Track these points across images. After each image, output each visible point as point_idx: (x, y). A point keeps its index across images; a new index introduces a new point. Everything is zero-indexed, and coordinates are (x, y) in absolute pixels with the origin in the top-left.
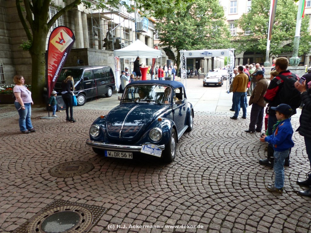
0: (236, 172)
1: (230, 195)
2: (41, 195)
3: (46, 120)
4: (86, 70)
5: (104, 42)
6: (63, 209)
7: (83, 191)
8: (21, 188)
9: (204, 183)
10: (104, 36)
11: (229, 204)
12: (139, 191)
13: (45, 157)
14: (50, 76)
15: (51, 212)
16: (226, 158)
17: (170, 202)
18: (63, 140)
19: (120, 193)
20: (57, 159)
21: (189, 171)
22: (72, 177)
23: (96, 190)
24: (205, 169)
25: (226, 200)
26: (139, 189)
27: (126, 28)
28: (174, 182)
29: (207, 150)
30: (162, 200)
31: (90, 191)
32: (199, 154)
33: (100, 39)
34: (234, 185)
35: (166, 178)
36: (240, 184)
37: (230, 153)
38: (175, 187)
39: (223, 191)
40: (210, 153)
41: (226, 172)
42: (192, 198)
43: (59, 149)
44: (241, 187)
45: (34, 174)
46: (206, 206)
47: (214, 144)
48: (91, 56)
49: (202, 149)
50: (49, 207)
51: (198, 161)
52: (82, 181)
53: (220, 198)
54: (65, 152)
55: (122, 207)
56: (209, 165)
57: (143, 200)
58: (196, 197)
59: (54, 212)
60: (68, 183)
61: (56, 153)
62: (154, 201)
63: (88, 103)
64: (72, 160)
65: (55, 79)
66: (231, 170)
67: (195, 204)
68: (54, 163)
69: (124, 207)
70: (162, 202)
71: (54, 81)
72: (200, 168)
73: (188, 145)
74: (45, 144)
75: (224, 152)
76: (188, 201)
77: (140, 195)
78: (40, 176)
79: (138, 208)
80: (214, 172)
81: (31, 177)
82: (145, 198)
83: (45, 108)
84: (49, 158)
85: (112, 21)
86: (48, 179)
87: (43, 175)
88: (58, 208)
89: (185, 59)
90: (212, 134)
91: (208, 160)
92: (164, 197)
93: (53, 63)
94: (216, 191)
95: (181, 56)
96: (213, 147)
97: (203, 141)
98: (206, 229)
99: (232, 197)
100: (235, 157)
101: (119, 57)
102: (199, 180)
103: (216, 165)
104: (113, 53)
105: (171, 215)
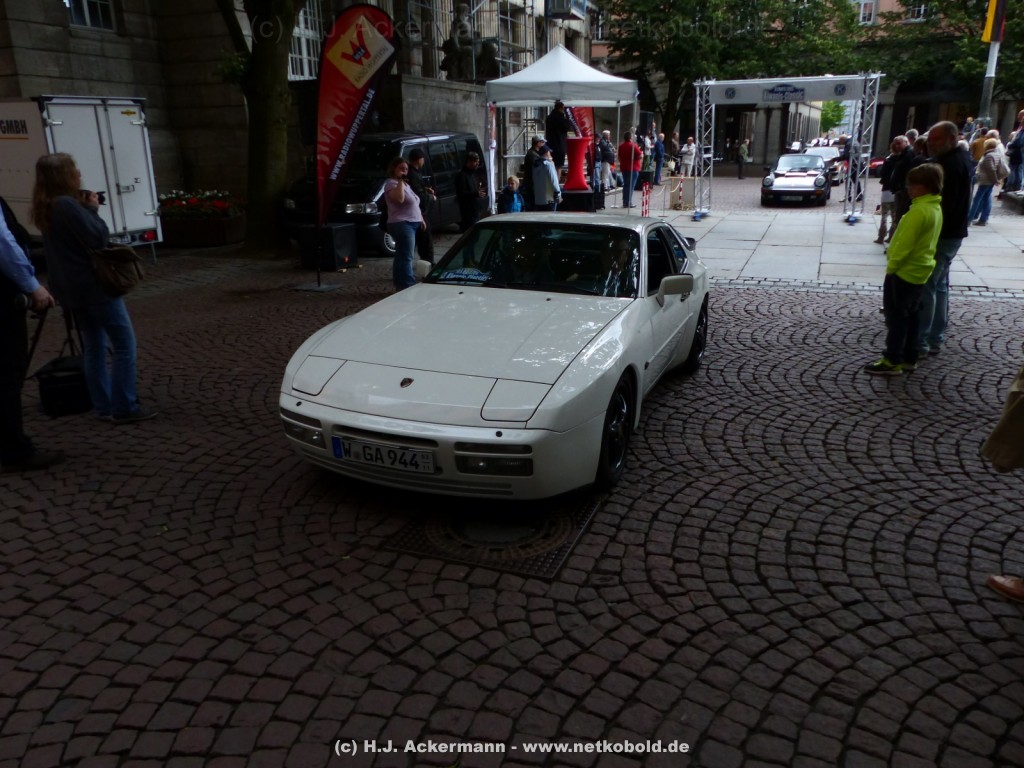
0: (919, 438)
1: (915, 485)
9: (834, 458)
11: (916, 503)
12: (663, 469)
14: (324, 163)
16: (882, 403)
17: (755, 495)
21: (782, 431)
24: (829, 426)
25: (905, 495)
26: (662, 466)
28: (750, 454)
29: (821, 381)
30: (734, 490)
32: (801, 392)
34: (921, 464)
35: (725, 444)
36: (938, 464)
37: (892, 392)
38: (757, 464)
39: (891, 476)
40: (830, 390)
41: (890, 436)
42: (812, 488)
44: (941, 470)
46: (853, 506)
47: (837, 366)
48: (412, 101)
49: (804, 379)
51: (801, 407)
53: (890, 492)
55: (635, 500)
56: (837, 417)
57: (683, 489)
58: (823, 486)
62: (711, 491)
66: (902, 431)
67: (824, 501)
69: (640, 501)
70: (734, 495)
72: (812, 424)
73: (760, 368)
75: (872, 388)
76: (804, 493)
77: (670, 478)
79: (677, 502)
80: (854, 434)
82: (684, 485)
89: (711, 111)
90: (824, 340)
91: (832, 406)
92: (735, 484)
93: (331, 123)
94: (874, 477)
95: (698, 99)
96: (837, 375)
97: (804, 359)
98: (869, 550)
99: (922, 490)
100: (908, 402)
101: (494, 103)
102: (819, 452)
103: (859, 419)
104: (473, 89)
105: (769, 521)
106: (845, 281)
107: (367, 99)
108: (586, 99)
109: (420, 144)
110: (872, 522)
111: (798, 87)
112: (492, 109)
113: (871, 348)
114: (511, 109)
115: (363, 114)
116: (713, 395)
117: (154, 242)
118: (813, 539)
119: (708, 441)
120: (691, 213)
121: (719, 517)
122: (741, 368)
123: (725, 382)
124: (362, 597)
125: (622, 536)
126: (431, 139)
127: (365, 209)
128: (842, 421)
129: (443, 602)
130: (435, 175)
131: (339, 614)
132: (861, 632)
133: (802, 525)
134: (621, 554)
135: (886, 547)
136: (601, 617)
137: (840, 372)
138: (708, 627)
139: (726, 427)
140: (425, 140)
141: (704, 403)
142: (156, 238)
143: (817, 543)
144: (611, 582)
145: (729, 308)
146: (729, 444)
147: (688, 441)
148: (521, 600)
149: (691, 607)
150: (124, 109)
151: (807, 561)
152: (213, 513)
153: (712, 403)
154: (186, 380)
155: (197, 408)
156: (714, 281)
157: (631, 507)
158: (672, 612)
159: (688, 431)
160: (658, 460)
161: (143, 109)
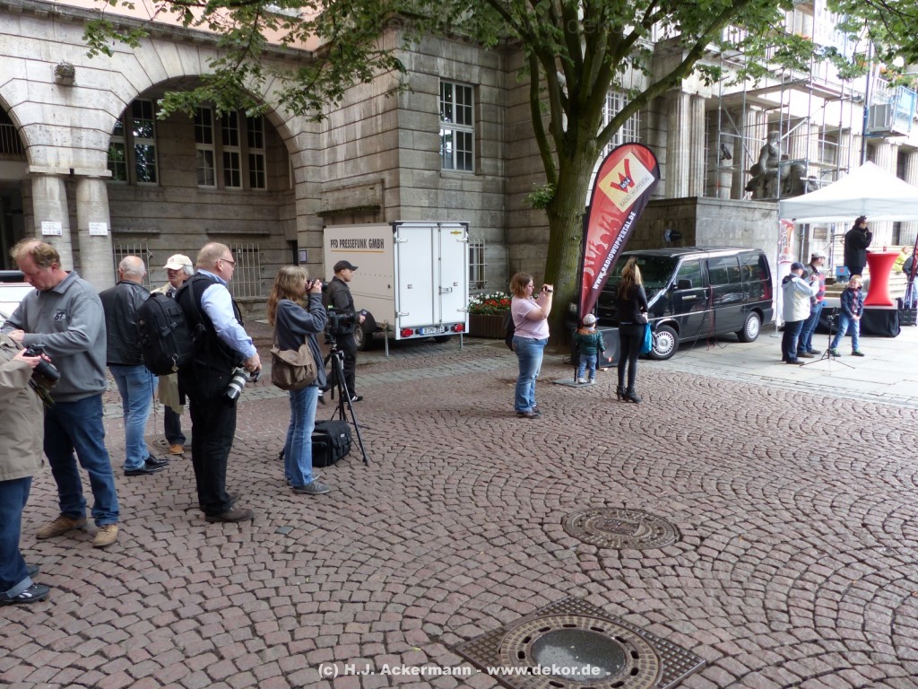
2: (537, 576)
3: (566, 389)
4: (688, 258)
5: (750, 177)
6: (587, 624)
7: (643, 594)
8: (495, 546)
10: (752, 157)
12: (814, 642)
13: (556, 483)
14: (588, 275)
15: (557, 623)
18: (605, 448)
19: (748, 629)
20: (584, 495)
22: (619, 550)
23: (679, 602)
26: (815, 637)
27: (828, 127)
31: (661, 599)
33: (739, 167)
43: (592, 470)
45: (527, 520)
48: (707, 220)
50: (554, 610)
52: (643, 567)
54: (607, 479)
55: (753, 671)
57: (825, 674)
59: (565, 626)
60: (607, 562)
61: (583, 479)
63: (684, 353)
64: (622, 506)
65: (599, 281)
68: (577, 503)
69: (757, 674)
71: (596, 287)
74: (559, 449)
77: (817, 655)
78: (540, 527)
81: (520, 526)
83: (567, 358)
84: (564, 487)
85: (784, 110)
86: (558, 540)
87: (546, 527)
88: (575, 620)
93: (598, 241)
101: (794, 219)
107: (629, 220)
115: (625, 233)
142: (464, 329)
161: (467, 230)
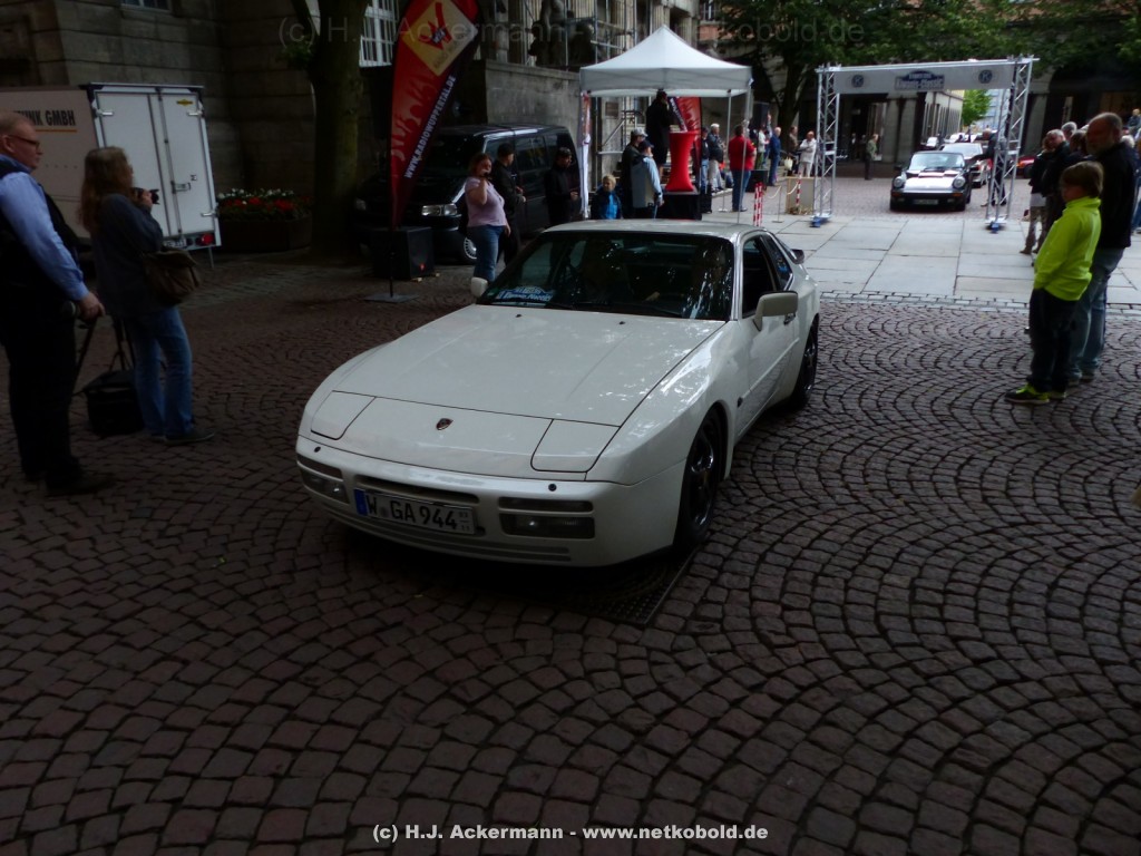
0: (1067, 476)
1: (1059, 529)
4: (493, 138)
9: (966, 497)
11: (1060, 550)
12: (772, 506)
14: (397, 158)
16: (1025, 436)
17: (875, 536)
21: (908, 466)
24: (962, 461)
25: (1049, 540)
26: (770, 502)
28: (871, 491)
29: (954, 410)
30: (852, 531)
32: (931, 421)
33: (520, 23)
34: (1067, 506)
35: (842, 480)
36: (1087, 506)
37: (1036, 424)
38: (879, 502)
39: (1033, 518)
40: (965, 420)
41: (1032, 473)
42: (941, 530)
44: (1091, 513)
46: (989, 551)
47: (974, 394)
49: (934, 408)
51: (931, 439)
53: (1031, 536)
55: (740, 539)
56: (971, 451)
57: (795, 528)
58: (954, 528)
62: (826, 531)
66: (1047, 468)
67: (955, 545)
69: (745, 540)
70: (852, 536)
72: (943, 458)
73: (885, 395)
75: (1014, 419)
76: (932, 536)
79: (787, 543)
80: (991, 470)
82: (795, 524)
89: (835, 101)
90: (958, 364)
91: (966, 438)
92: (853, 525)
93: (408, 115)
94: (1013, 519)
95: (820, 87)
96: (973, 404)
97: (935, 385)
98: (1004, 601)
99: (1068, 535)
100: (1055, 435)
101: (589, 92)
102: (951, 490)
103: (996, 453)
104: (566, 77)
105: (891, 567)
106: (985, 297)
107: (447, 87)
108: (693, 87)
109: (505, 138)
110: (1010, 570)
111: (937, 73)
112: (586, 99)
113: (1013, 373)
114: (608, 100)
115: (442, 104)
116: (830, 424)
117: (211, 246)
118: (941, 588)
119: (824, 475)
120: (810, 218)
121: (835, 560)
122: (863, 393)
123: (844, 409)
124: (434, 639)
125: (725, 578)
126: (518, 133)
127: (443, 212)
128: (977, 456)
129: (524, 647)
130: (522, 173)
131: (410, 658)
132: (993, 693)
133: (929, 572)
134: (723, 599)
135: (1024, 599)
136: (699, 669)
137: (976, 400)
138: (819, 682)
139: (844, 459)
140: (510, 133)
141: (820, 432)
142: (214, 241)
143: (945, 593)
144: (710, 631)
145: (851, 326)
146: (848, 479)
147: (801, 475)
148: (611, 647)
149: (802, 660)
150: (181, 99)
151: (934, 612)
152: (273, 544)
153: (829, 433)
154: (246, 398)
155: (258, 429)
156: (834, 295)
157: (735, 548)
158: (779, 666)
159: (801, 463)
160: (767, 495)
161: (200, 99)
